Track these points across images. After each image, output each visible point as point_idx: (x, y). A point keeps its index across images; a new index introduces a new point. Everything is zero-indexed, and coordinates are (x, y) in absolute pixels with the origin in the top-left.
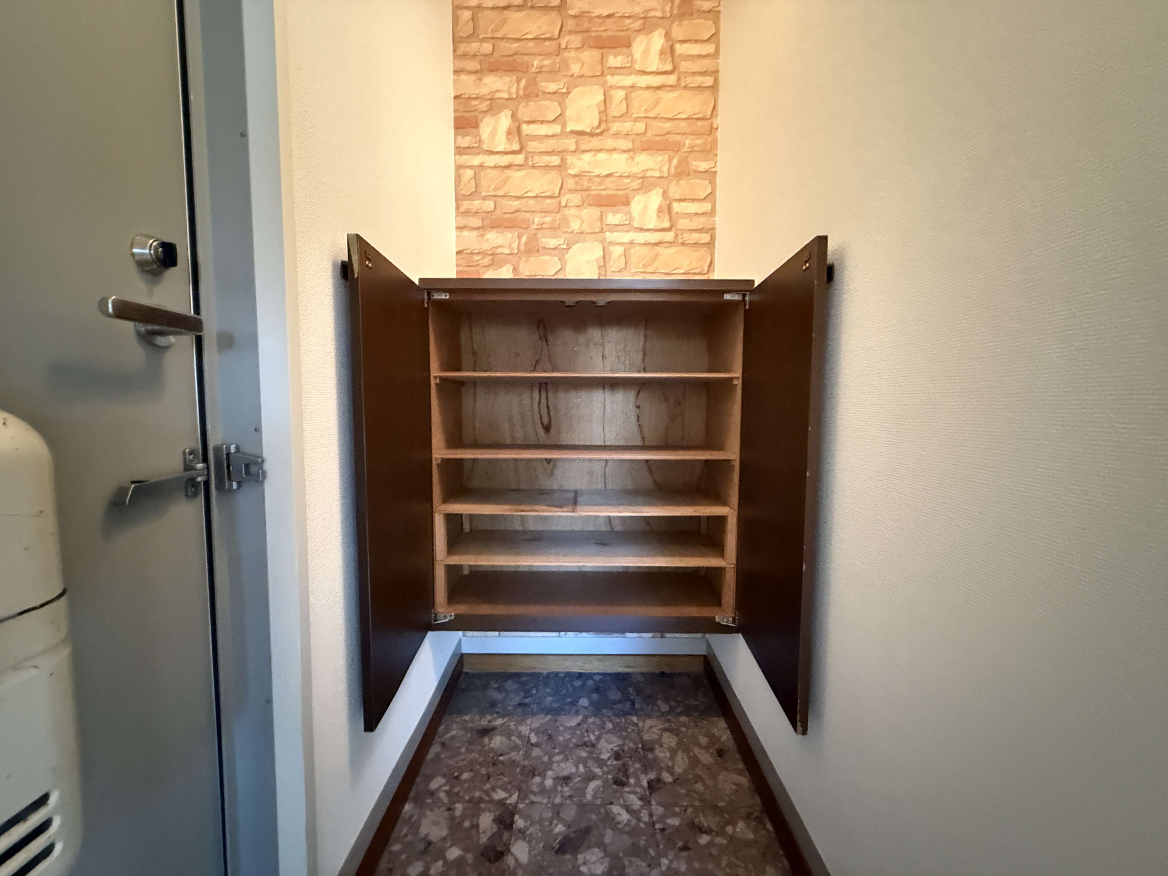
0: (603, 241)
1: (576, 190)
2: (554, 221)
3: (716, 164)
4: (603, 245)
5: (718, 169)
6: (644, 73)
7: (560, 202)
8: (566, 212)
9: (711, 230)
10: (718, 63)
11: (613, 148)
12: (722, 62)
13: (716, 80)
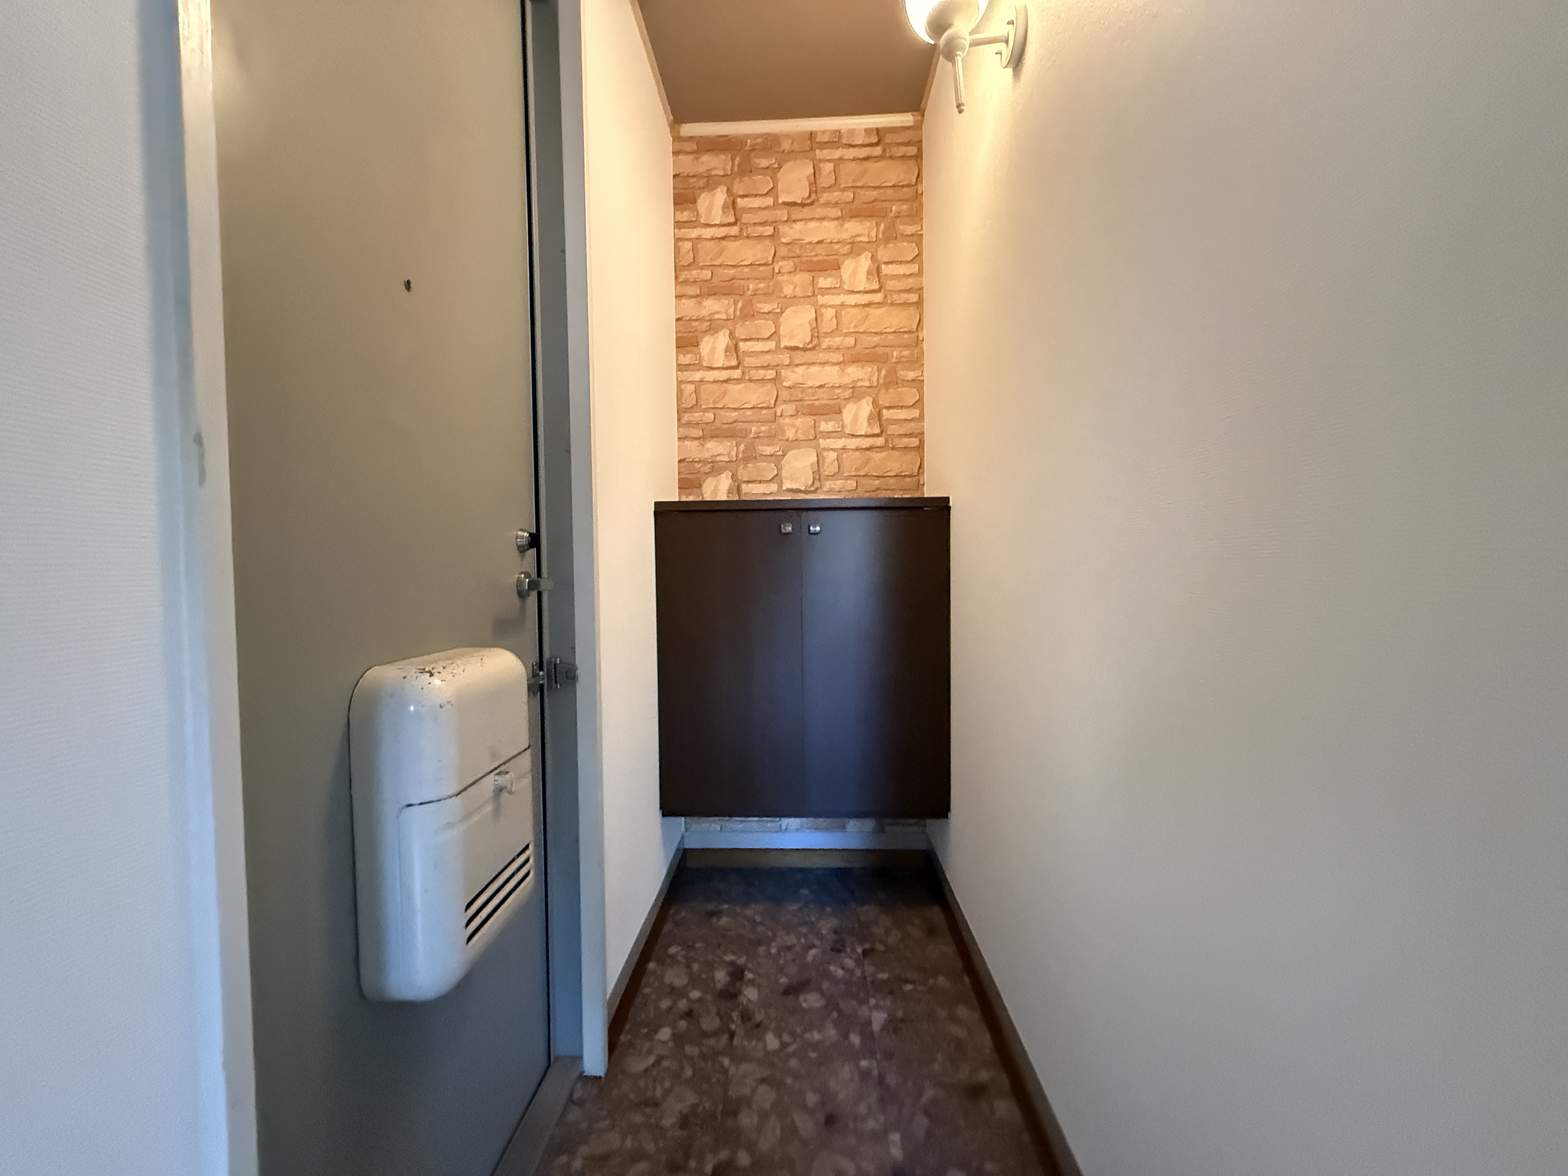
0: (817, 448)
1: (790, 401)
2: (770, 429)
3: (922, 373)
4: (817, 452)
5: (926, 377)
6: (853, 292)
7: (776, 413)
8: (781, 421)
9: (920, 435)
10: (922, 281)
11: (825, 361)
12: (925, 280)
13: (921, 297)
